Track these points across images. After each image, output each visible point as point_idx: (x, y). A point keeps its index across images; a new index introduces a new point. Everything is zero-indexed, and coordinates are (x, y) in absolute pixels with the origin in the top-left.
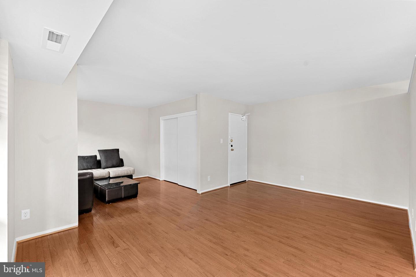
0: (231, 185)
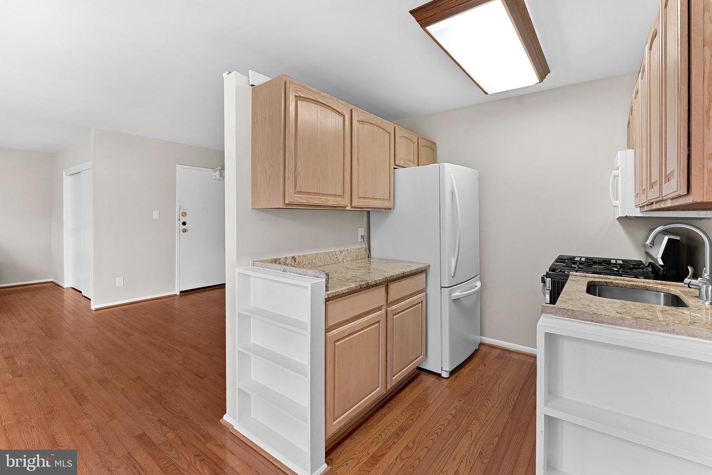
0: (181, 292)
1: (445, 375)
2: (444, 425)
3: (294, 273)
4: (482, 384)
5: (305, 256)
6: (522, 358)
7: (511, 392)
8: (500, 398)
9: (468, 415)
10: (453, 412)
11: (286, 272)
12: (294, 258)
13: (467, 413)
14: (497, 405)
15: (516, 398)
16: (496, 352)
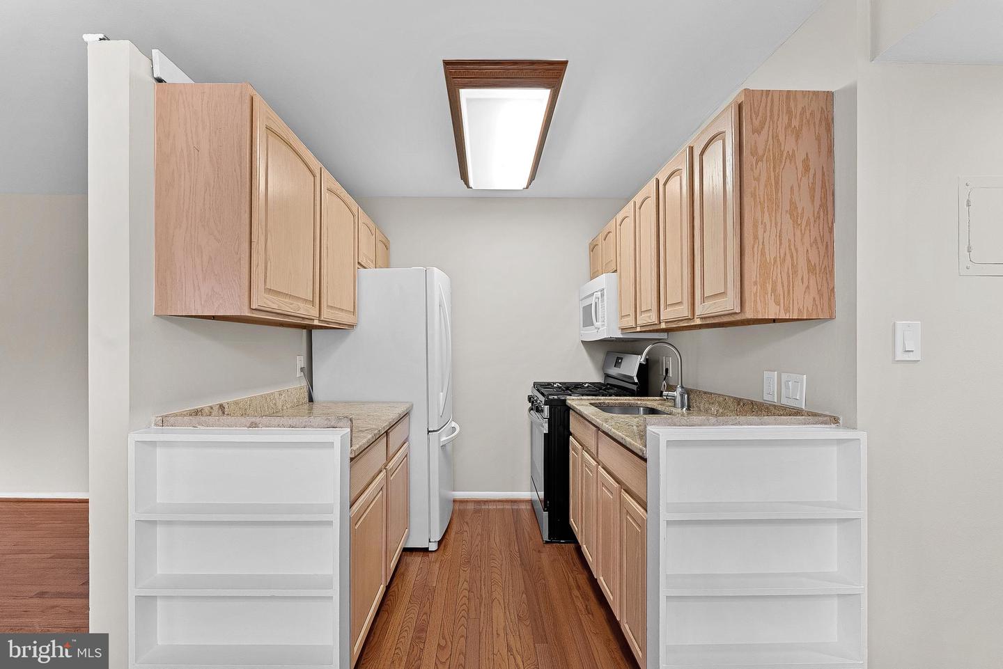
1: (433, 547)
2: (465, 604)
3: (279, 426)
4: (477, 546)
5: (236, 403)
6: (500, 506)
7: (509, 544)
8: (503, 553)
9: (482, 582)
10: (466, 585)
11: (258, 427)
12: (222, 407)
13: (481, 581)
14: (504, 562)
15: (517, 548)
16: (471, 507)
